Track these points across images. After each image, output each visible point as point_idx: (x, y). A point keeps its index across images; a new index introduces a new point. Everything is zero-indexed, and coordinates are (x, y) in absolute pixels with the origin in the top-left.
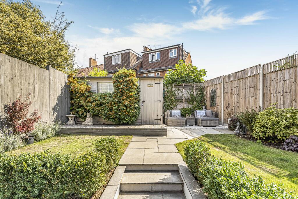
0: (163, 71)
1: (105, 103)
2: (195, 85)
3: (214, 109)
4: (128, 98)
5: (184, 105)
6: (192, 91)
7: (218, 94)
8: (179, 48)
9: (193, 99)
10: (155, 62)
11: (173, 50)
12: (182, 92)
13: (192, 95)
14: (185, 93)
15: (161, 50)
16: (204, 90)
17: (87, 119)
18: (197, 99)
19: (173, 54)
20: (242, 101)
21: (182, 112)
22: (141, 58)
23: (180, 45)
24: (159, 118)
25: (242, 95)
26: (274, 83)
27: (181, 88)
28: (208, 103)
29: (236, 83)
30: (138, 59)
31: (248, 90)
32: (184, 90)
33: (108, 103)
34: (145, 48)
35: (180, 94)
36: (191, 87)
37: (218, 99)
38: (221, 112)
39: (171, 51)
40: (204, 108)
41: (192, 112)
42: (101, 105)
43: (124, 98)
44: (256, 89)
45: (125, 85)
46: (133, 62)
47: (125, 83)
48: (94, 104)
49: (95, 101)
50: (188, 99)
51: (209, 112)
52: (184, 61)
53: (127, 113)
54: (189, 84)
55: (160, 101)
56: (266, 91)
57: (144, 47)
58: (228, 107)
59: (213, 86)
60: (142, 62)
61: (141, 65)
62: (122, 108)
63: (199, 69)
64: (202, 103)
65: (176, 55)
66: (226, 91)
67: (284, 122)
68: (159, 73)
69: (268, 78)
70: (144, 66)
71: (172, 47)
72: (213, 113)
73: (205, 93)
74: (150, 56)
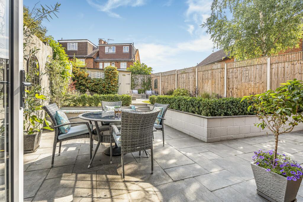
0: (118, 62)
1: (100, 84)
2: (145, 76)
3: (156, 90)
4: (114, 81)
5: (139, 87)
6: (144, 79)
7: (158, 82)
8: (131, 46)
9: (144, 84)
10: (111, 54)
11: (126, 47)
12: (138, 79)
13: (144, 82)
14: (140, 81)
15: (116, 45)
16: (151, 79)
17: (87, 92)
18: (147, 84)
19: (126, 50)
20: (169, 86)
21: (138, 91)
22: (97, 49)
23: (131, 44)
24: (128, 93)
25: (169, 83)
26: (180, 78)
27: (137, 77)
28: (153, 87)
29: (167, 77)
30: (94, 49)
31: (171, 80)
32: (139, 78)
33: (102, 84)
34: (100, 41)
35: (137, 81)
36: (143, 77)
37: (158, 84)
38: (160, 92)
39: (124, 47)
40: (151, 89)
41: (144, 91)
42: (98, 84)
43: (112, 81)
44: (175, 81)
45: (112, 75)
46: (90, 52)
47: (113, 74)
48: (93, 84)
49: (94, 82)
50: (142, 84)
51: (153, 91)
52: (134, 56)
53: (113, 89)
54: (142, 75)
55: (129, 84)
56: (178, 81)
57: (99, 39)
58: (163, 89)
59: (156, 78)
60: (98, 52)
61: (98, 54)
62: (111, 87)
63: (148, 67)
64: (150, 87)
65: (128, 51)
66: (162, 80)
67: (182, 93)
68: (114, 63)
69: (178, 76)
70: (100, 56)
71: (126, 45)
72: (156, 92)
73: (151, 81)
74: (106, 48)
